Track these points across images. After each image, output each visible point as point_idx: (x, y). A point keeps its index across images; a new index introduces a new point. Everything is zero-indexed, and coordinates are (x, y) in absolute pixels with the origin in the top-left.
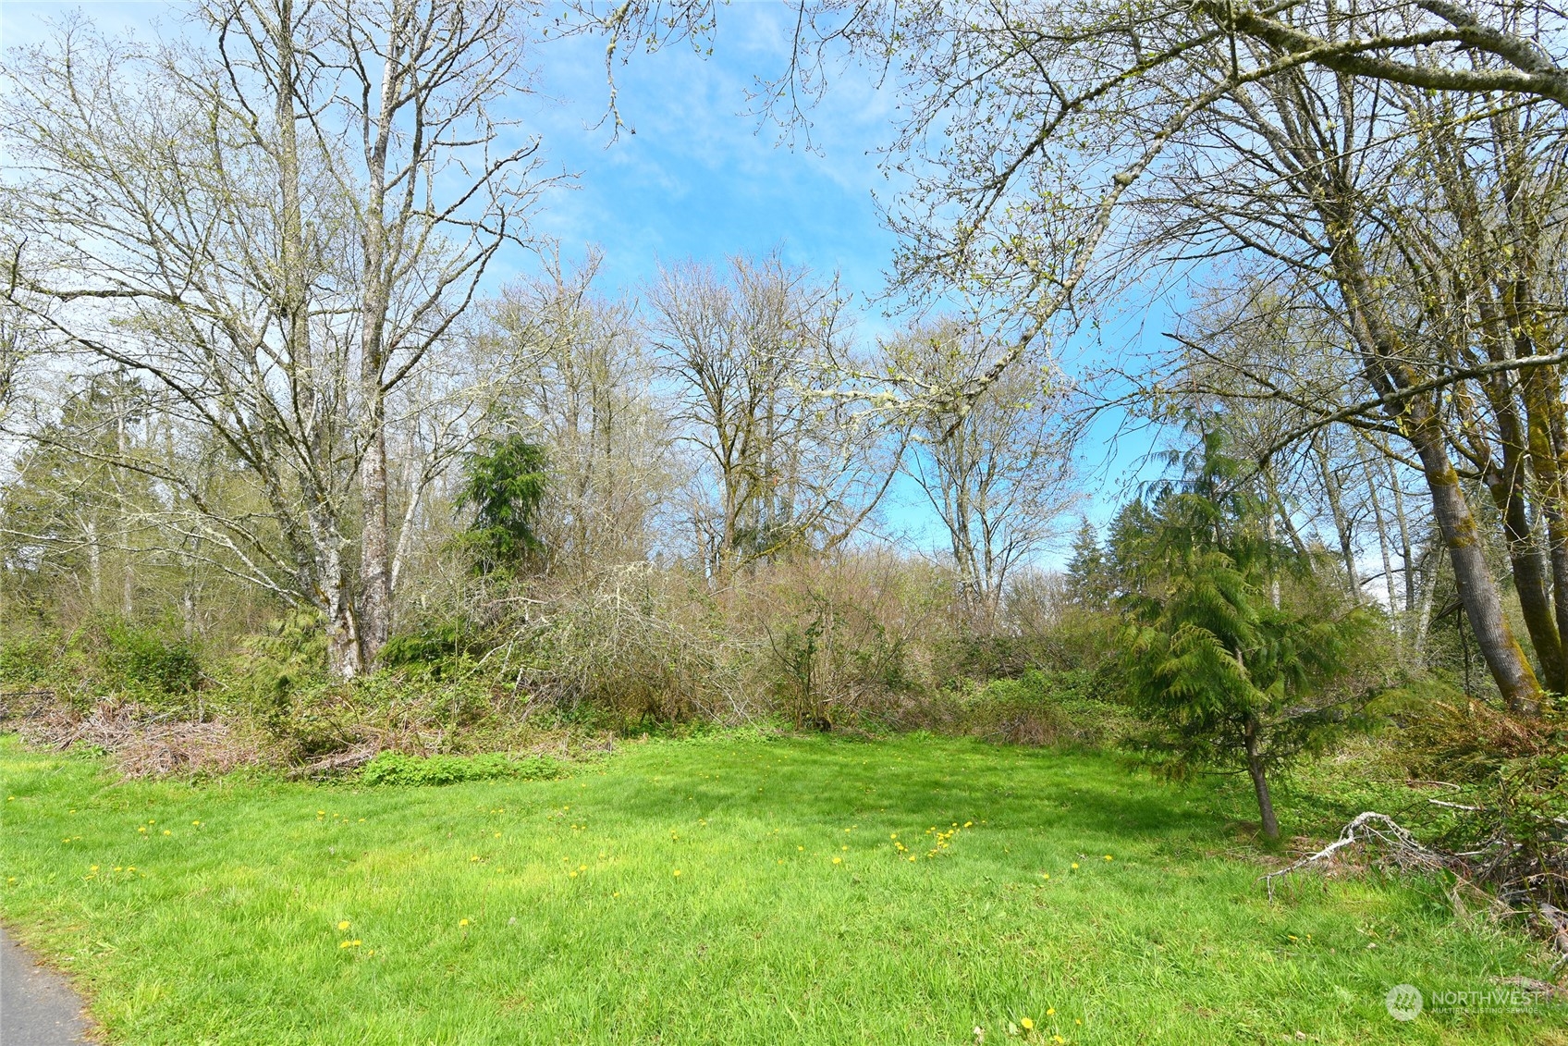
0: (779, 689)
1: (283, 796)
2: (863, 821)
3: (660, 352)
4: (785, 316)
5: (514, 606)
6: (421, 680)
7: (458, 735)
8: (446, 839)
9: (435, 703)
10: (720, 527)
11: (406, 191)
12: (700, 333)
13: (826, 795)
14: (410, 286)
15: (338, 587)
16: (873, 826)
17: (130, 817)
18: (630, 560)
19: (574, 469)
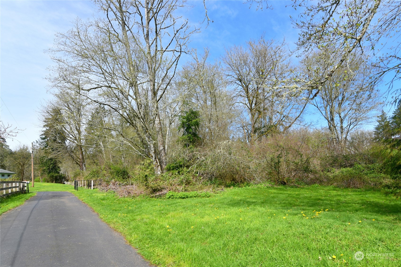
0: (270, 173)
1: (150, 201)
2: (294, 209)
3: (228, 77)
4: (266, 58)
5: (195, 155)
6: (176, 174)
7: (186, 187)
8: (186, 210)
9: (179, 180)
10: (250, 128)
11: (155, 45)
12: (240, 69)
13: (284, 202)
14: (160, 72)
15: (154, 153)
16: (297, 210)
17: (122, 205)
18: (224, 140)
19: (207, 116)
